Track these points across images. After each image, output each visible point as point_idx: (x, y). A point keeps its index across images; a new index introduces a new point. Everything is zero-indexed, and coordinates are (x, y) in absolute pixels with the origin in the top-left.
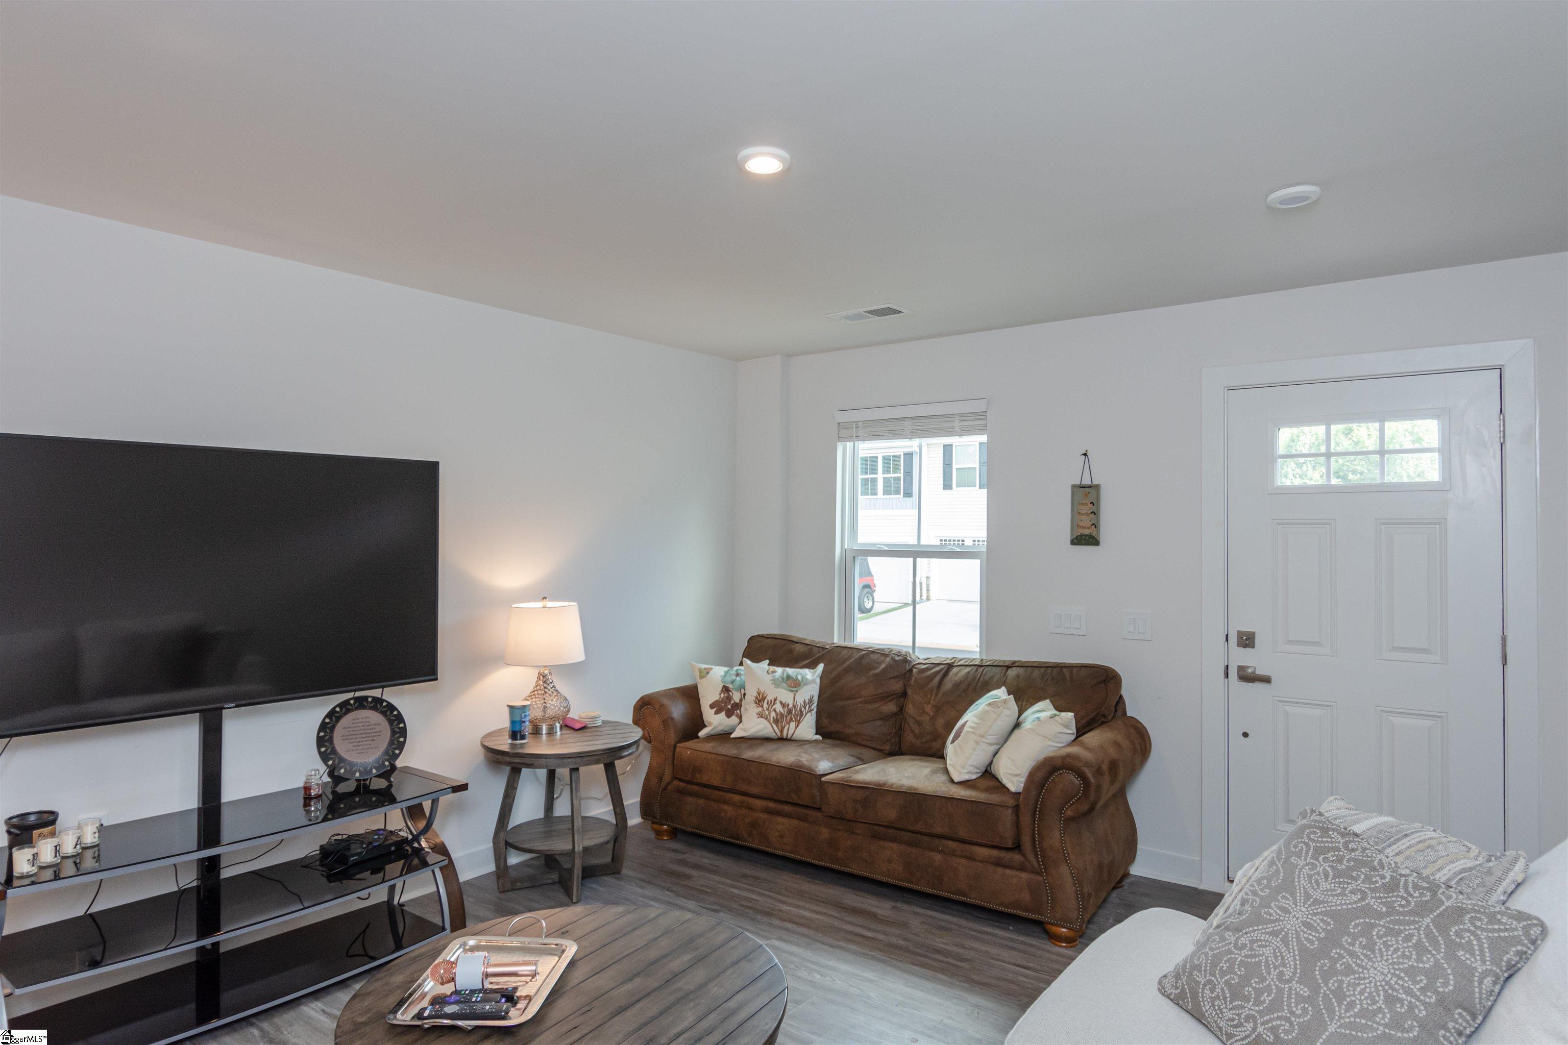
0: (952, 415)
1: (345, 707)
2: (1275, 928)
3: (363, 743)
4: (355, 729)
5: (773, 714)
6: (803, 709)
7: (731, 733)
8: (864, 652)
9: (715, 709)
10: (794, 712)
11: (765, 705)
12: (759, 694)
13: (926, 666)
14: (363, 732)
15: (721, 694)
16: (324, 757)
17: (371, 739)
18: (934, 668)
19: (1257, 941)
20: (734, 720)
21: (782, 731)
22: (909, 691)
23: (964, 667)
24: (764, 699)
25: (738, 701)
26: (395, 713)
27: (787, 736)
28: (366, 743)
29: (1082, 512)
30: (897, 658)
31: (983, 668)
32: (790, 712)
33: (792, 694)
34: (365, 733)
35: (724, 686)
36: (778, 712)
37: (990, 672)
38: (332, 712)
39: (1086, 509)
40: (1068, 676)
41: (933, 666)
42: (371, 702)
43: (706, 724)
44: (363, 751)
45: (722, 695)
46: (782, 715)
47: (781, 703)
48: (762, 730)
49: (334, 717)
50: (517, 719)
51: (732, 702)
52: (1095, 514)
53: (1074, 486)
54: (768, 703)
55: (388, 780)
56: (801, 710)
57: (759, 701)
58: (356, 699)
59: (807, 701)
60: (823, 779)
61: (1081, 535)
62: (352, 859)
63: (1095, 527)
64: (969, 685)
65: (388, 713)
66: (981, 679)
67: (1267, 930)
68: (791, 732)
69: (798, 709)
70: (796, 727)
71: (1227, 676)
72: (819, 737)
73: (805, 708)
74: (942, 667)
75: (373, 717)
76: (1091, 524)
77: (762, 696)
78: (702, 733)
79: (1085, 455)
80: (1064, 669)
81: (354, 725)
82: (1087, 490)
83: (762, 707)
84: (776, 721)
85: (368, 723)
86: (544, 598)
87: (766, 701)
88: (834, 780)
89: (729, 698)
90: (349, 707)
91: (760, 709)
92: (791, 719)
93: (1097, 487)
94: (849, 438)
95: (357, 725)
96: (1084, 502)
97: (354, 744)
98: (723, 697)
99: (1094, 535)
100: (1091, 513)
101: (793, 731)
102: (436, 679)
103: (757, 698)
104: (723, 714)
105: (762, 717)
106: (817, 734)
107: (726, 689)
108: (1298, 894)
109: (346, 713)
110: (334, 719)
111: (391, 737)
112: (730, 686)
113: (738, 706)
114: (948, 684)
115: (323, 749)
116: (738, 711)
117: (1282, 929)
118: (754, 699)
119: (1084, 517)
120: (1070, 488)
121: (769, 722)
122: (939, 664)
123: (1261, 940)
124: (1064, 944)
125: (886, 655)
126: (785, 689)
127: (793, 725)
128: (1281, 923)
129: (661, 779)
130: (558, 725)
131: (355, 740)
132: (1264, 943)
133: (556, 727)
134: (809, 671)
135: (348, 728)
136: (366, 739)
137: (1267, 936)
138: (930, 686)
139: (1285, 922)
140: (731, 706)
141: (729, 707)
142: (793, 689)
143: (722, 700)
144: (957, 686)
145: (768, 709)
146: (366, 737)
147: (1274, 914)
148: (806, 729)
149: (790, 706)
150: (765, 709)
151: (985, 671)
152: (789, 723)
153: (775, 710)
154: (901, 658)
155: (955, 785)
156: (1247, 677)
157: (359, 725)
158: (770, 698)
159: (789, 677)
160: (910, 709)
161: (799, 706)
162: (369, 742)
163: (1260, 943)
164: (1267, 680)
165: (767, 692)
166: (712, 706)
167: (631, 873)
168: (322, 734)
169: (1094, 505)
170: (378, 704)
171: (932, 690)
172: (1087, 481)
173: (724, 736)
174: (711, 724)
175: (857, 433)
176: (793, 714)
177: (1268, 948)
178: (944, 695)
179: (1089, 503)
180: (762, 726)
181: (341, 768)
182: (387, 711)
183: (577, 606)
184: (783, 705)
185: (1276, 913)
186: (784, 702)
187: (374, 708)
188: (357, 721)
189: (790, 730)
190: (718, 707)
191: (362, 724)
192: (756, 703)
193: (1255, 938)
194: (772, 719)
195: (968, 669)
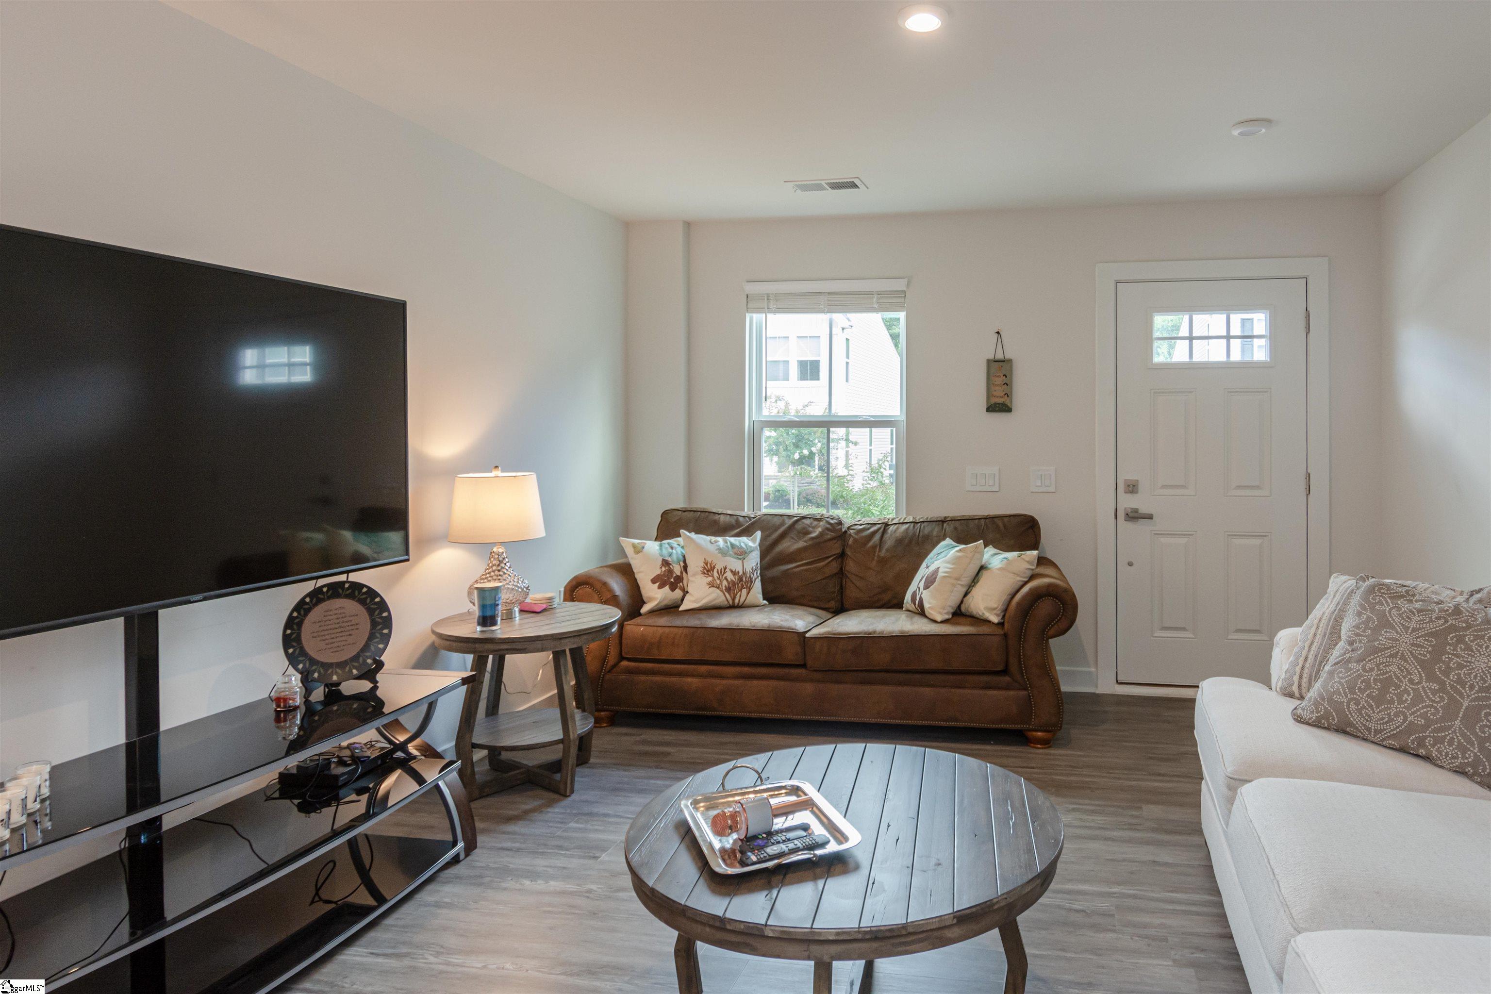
0: (871, 293)
1: (317, 596)
2: (1392, 653)
3: (338, 639)
4: (328, 623)
5: (725, 583)
6: (752, 575)
7: (679, 606)
8: (796, 518)
9: (658, 584)
10: (744, 579)
11: (716, 574)
12: (706, 564)
13: (863, 526)
14: (337, 626)
15: (661, 568)
16: (293, 660)
17: (347, 633)
18: (869, 529)
19: (1381, 664)
20: (678, 593)
21: (734, 599)
22: (849, 552)
23: (900, 525)
24: (713, 568)
25: (679, 574)
26: (377, 600)
27: (739, 603)
28: (341, 639)
29: (996, 383)
30: (832, 522)
31: (919, 524)
32: (741, 579)
33: (740, 562)
34: (340, 627)
35: (663, 560)
36: (729, 580)
37: (927, 529)
38: (302, 602)
39: (999, 381)
40: (1000, 524)
41: (869, 526)
42: (348, 589)
43: (645, 599)
44: (338, 649)
45: (664, 569)
46: (734, 583)
47: (731, 571)
48: (715, 600)
49: (302, 608)
50: (489, 602)
51: (674, 575)
52: (1007, 385)
53: (989, 361)
54: (718, 572)
55: (375, 682)
56: (750, 576)
57: (708, 571)
58: (330, 586)
59: (754, 568)
60: (807, 635)
61: (996, 404)
62: (341, 779)
63: (1008, 397)
64: (910, 541)
65: (368, 600)
66: (921, 534)
67: (1386, 655)
68: (742, 599)
69: (748, 575)
70: (748, 593)
71: (1116, 517)
72: (765, 602)
73: (753, 575)
74: (879, 526)
75: (350, 606)
76: (1004, 393)
77: (710, 566)
78: (645, 609)
79: (998, 333)
80: (996, 520)
81: (327, 618)
82: (1001, 364)
83: (713, 576)
84: (728, 589)
85: (343, 615)
86: (496, 467)
87: (715, 571)
88: (820, 635)
89: (670, 572)
90: (321, 596)
91: (710, 579)
92: (742, 586)
93: (1010, 361)
94: (759, 310)
95: (330, 618)
96: (998, 374)
97: (327, 641)
98: (665, 571)
99: (1006, 403)
100: (1004, 384)
101: (744, 599)
102: (408, 560)
103: (704, 568)
104: (667, 588)
105: (713, 586)
106: (763, 600)
107: (666, 563)
108: (1398, 628)
109: (316, 605)
110: (302, 612)
111: (371, 630)
112: (669, 559)
113: (679, 579)
114: (889, 542)
115: (291, 651)
116: (681, 584)
117: (1398, 652)
118: (702, 569)
119: (997, 388)
120: (986, 362)
121: (721, 591)
122: (875, 524)
123: (1384, 663)
124: (1039, 746)
125: (819, 520)
126: (733, 557)
127: (744, 591)
128: (1395, 648)
129: (604, 660)
130: (517, 609)
131: (328, 637)
132: (1387, 664)
133: (515, 611)
134: (748, 540)
135: (319, 622)
136: (341, 634)
137: (1388, 659)
138: (871, 544)
139: (1398, 647)
140: (674, 579)
141: (672, 580)
142: (740, 557)
143: (664, 574)
144: (900, 541)
145: (719, 578)
146: (341, 632)
147: (1387, 643)
148: (756, 593)
149: (740, 574)
150: (716, 578)
151: (922, 527)
152: (741, 590)
153: (726, 579)
154: (835, 521)
155: (938, 624)
156: (1134, 516)
157: (332, 617)
158: (719, 566)
159: (732, 545)
160: (851, 566)
161: (748, 573)
162: (344, 638)
163: (1384, 665)
164: (1150, 517)
165: (715, 562)
166: (654, 581)
167: (598, 761)
168: (289, 632)
169: (1006, 377)
170: (358, 592)
171: (874, 547)
172: (999, 356)
173: (671, 609)
174: (651, 599)
175: (768, 306)
176: (742, 582)
177: (1392, 666)
178: (887, 550)
179: (1002, 376)
180: (713, 596)
181: (314, 672)
182: (366, 598)
183: (535, 475)
184: (734, 573)
185: (1388, 643)
186: (734, 570)
187: (351, 596)
188: (330, 613)
189: (742, 596)
190: (661, 581)
191: (335, 617)
192: (705, 573)
193: (1378, 662)
194: (724, 588)
195: (906, 526)
